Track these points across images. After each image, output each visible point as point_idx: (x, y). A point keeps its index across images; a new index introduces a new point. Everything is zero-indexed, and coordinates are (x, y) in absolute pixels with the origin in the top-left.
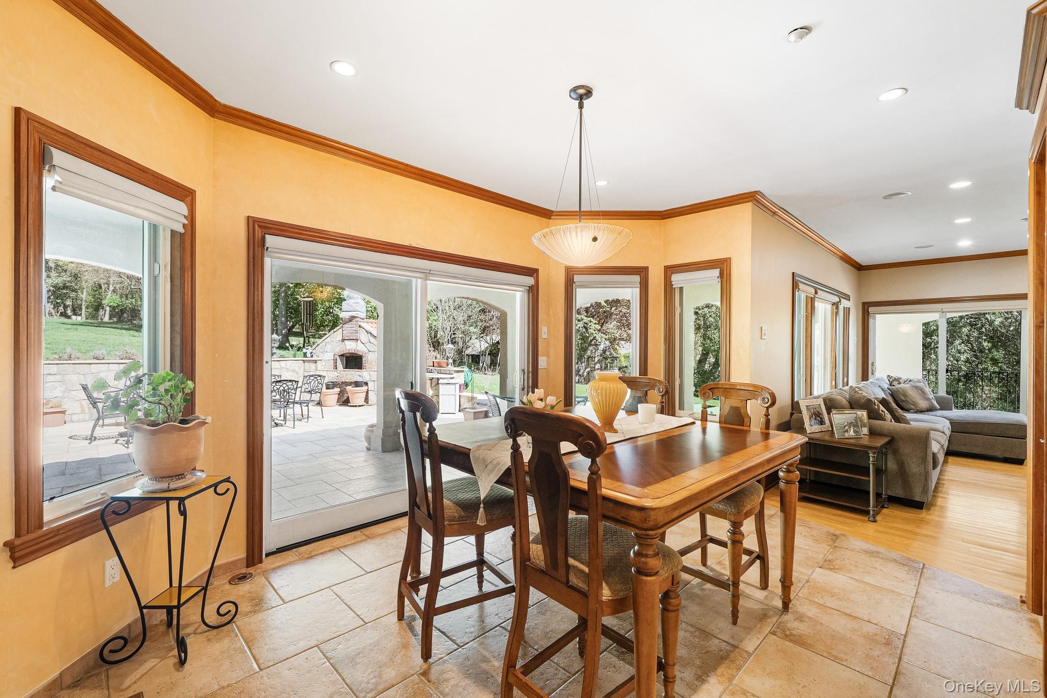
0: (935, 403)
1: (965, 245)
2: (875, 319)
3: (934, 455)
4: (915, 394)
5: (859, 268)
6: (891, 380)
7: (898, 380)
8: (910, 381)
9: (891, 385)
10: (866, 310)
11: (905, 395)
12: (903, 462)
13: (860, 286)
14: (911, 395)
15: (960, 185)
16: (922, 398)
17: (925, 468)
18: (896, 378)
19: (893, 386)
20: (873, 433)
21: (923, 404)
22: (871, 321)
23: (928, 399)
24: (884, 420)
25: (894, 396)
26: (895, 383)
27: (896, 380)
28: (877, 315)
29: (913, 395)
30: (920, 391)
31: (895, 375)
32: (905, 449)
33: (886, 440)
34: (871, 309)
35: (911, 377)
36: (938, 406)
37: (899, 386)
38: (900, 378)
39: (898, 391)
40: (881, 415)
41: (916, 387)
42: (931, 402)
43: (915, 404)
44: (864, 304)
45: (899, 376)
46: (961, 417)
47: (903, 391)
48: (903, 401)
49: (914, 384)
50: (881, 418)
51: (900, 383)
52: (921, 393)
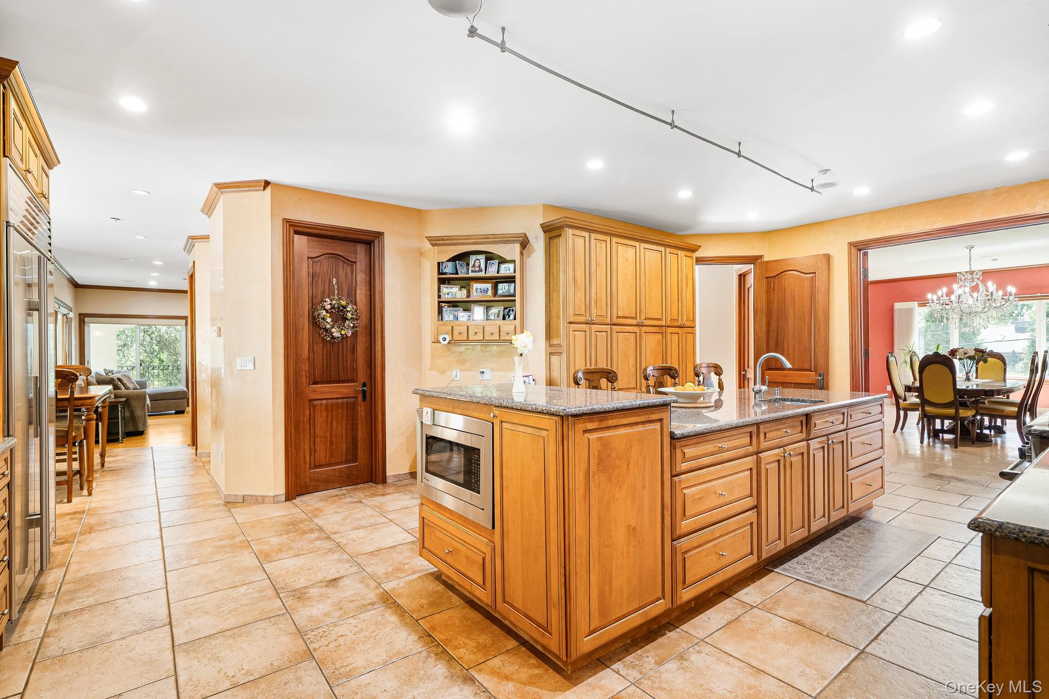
1: (153, 284)
2: (89, 326)
3: (148, 405)
4: (125, 380)
5: (76, 285)
6: (107, 372)
7: (111, 372)
10: (82, 319)
12: (133, 411)
13: (76, 299)
15: (158, 263)
16: (129, 382)
17: (144, 413)
18: (110, 370)
20: (116, 397)
22: (86, 328)
23: (133, 383)
24: (121, 389)
26: (110, 374)
27: (110, 372)
28: (91, 324)
31: (109, 368)
32: (134, 403)
33: (126, 399)
34: (86, 319)
36: (139, 387)
38: (113, 371)
40: (119, 387)
41: (124, 375)
44: (80, 315)
45: (112, 369)
46: (153, 391)
50: (120, 389)
51: (113, 374)
52: (128, 379)
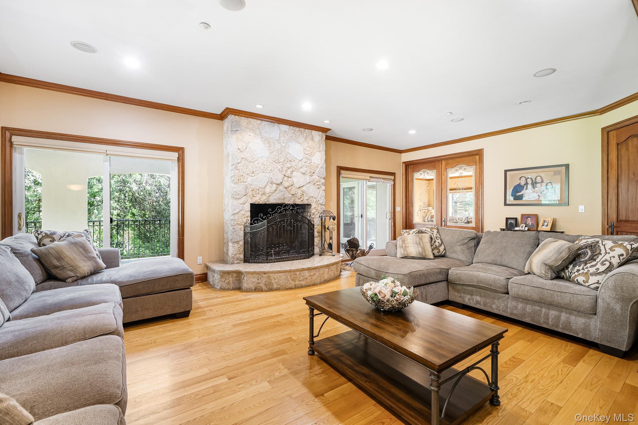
0: (100, 261)
4: (74, 254)
6: (40, 236)
7: (50, 236)
8: (68, 236)
9: (39, 244)
10: (8, 138)
11: (60, 258)
14: (68, 256)
16: (84, 258)
18: (48, 233)
19: (44, 245)
21: (85, 267)
23: (92, 259)
25: (42, 261)
26: (46, 241)
27: (47, 236)
28: (24, 148)
29: (71, 256)
30: (81, 250)
34: (16, 139)
35: (69, 230)
36: (104, 265)
37: (52, 245)
38: (54, 233)
39: (48, 254)
41: (75, 244)
42: (96, 262)
43: (74, 269)
44: (4, 131)
45: (53, 230)
47: (57, 252)
48: (56, 267)
49: (72, 240)
51: (53, 240)
52: (83, 252)
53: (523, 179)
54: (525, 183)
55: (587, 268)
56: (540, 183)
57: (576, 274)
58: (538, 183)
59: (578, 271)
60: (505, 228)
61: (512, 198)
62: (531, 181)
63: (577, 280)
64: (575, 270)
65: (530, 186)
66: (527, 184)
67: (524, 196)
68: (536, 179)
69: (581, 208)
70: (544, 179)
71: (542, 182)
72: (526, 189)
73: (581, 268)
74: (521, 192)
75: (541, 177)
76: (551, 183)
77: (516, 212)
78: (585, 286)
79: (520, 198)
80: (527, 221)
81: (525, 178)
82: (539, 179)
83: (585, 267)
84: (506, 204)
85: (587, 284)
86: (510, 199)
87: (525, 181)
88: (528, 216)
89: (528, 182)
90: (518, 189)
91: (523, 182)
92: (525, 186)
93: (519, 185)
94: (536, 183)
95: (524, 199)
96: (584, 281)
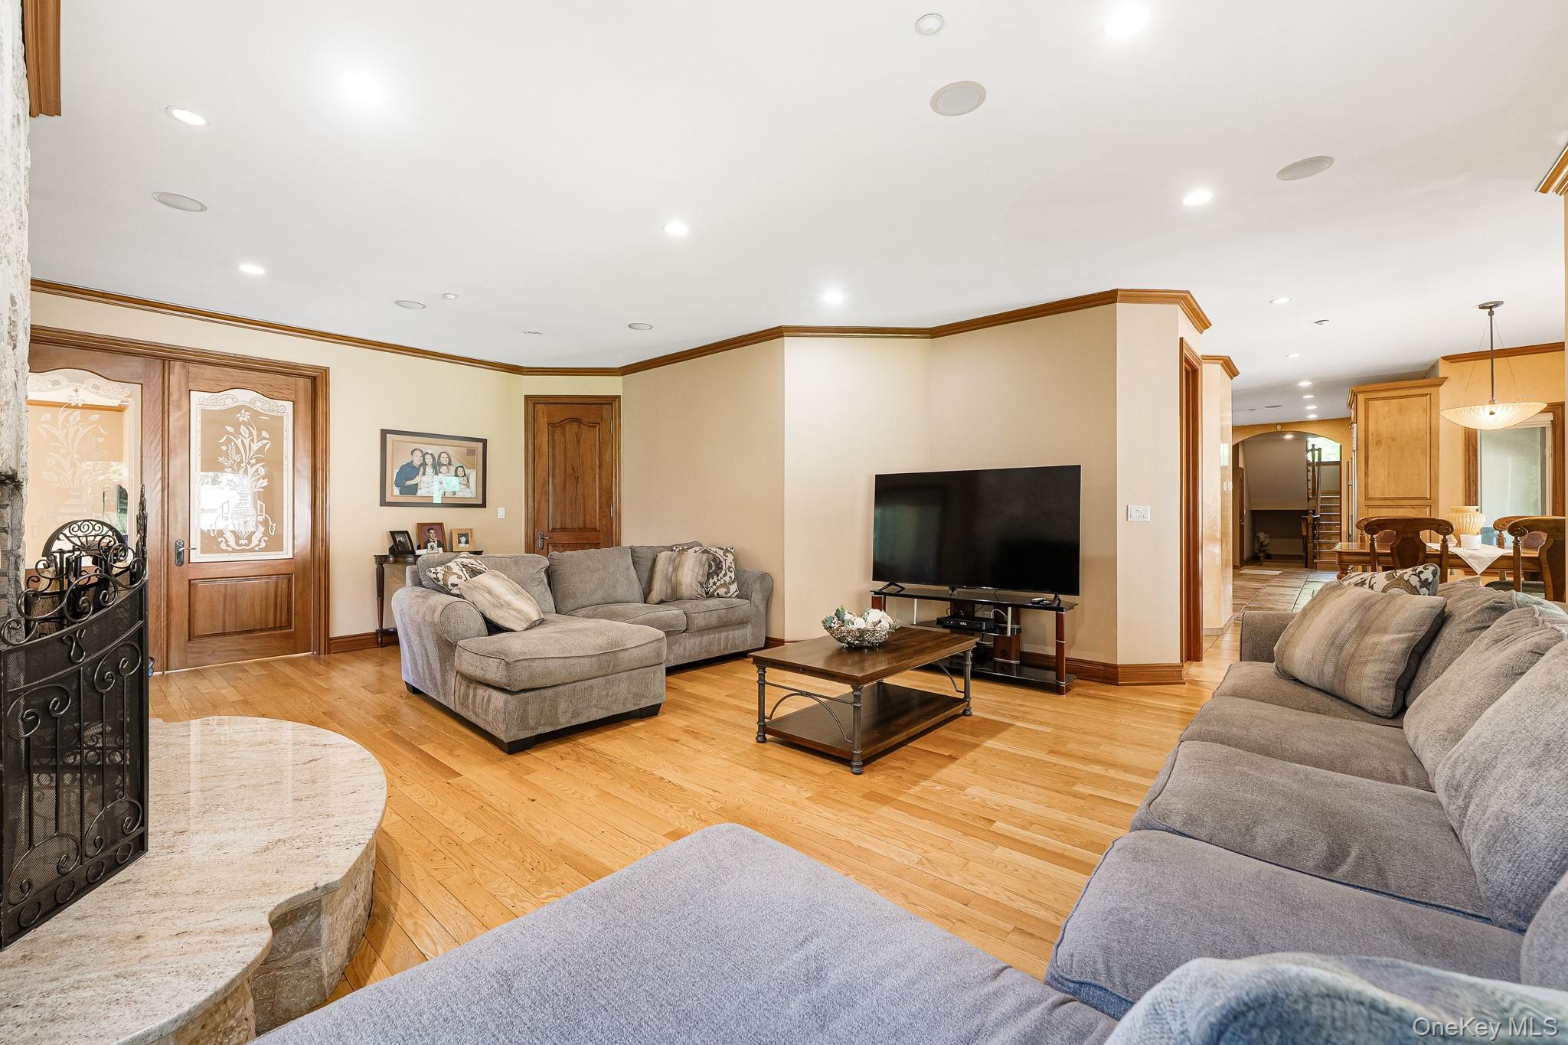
53: (418, 454)
54: (422, 462)
55: (721, 578)
56: (446, 465)
57: (714, 587)
58: (444, 465)
59: (715, 583)
60: (388, 554)
61: (396, 491)
62: (431, 460)
63: (718, 594)
64: (711, 584)
65: (429, 470)
66: (424, 464)
67: (419, 487)
68: (439, 456)
69: (501, 513)
70: (452, 459)
71: (450, 463)
72: (424, 474)
73: (715, 579)
74: (413, 479)
75: (448, 454)
76: (462, 467)
77: (407, 520)
78: (726, 597)
79: (413, 490)
80: (430, 537)
81: (422, 452)
82: (444, 459)
83: (719, 578)
84: (384, 503)
85: (729, 595)
86: (393, 493)
87: (422, 458)
88: (428, 527)
89: (426, 461)
90: (409, 472)
91: (417, 460)
92: (422, 469)
93: (410, 465)
94: (441, 465)
95: (420, 493)
96: (725, 593)
